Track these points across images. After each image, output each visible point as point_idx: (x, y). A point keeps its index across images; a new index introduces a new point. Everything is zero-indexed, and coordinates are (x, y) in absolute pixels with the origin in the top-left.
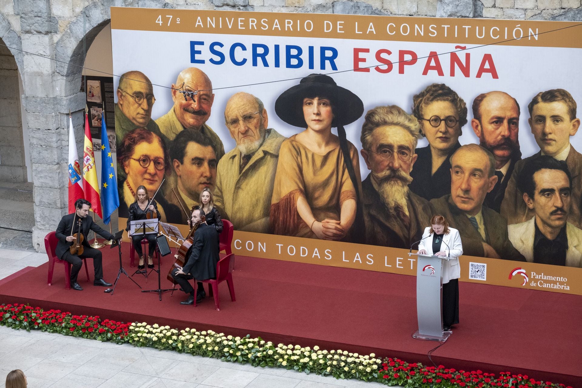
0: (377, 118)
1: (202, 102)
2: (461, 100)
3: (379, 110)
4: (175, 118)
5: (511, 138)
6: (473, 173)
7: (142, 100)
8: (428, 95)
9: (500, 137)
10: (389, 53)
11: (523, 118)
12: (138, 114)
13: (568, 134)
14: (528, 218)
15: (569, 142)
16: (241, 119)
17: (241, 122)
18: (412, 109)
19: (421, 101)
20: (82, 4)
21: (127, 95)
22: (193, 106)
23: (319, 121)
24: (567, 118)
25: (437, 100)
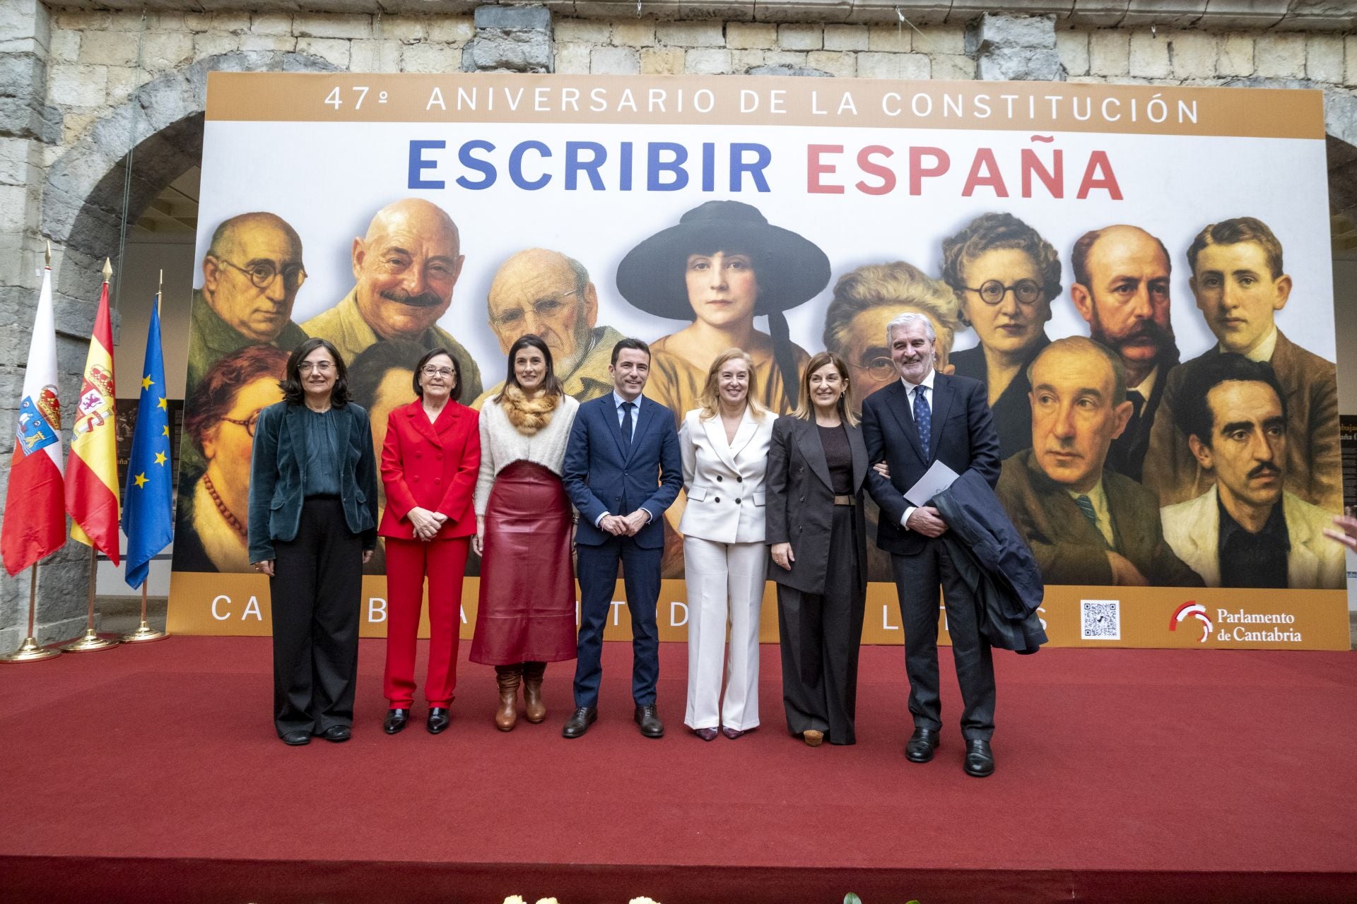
0: (861, 291)
1: (432, 276)
2: (1048, 246)
3: (865, 274)
4: (356, 316)
5: (1157, 321)
6: (1080, 398)
7: (270, 278)
8: (975, 238)
9: (1132, 320)
10: (888, 153)
11: (1179, 277)
12: (256, 310)
13: (1270, 308)
14: (1203, 489)
15: (1273, 324)
16: (528, 309)
17: (529, 316)
18: (940, 268)
19: (960, 250)
20: (133, 79)
21: (230, 268)
22: (405, 285)
23: (724, 302)
24: (1265, 274)
25: (996, 248)
